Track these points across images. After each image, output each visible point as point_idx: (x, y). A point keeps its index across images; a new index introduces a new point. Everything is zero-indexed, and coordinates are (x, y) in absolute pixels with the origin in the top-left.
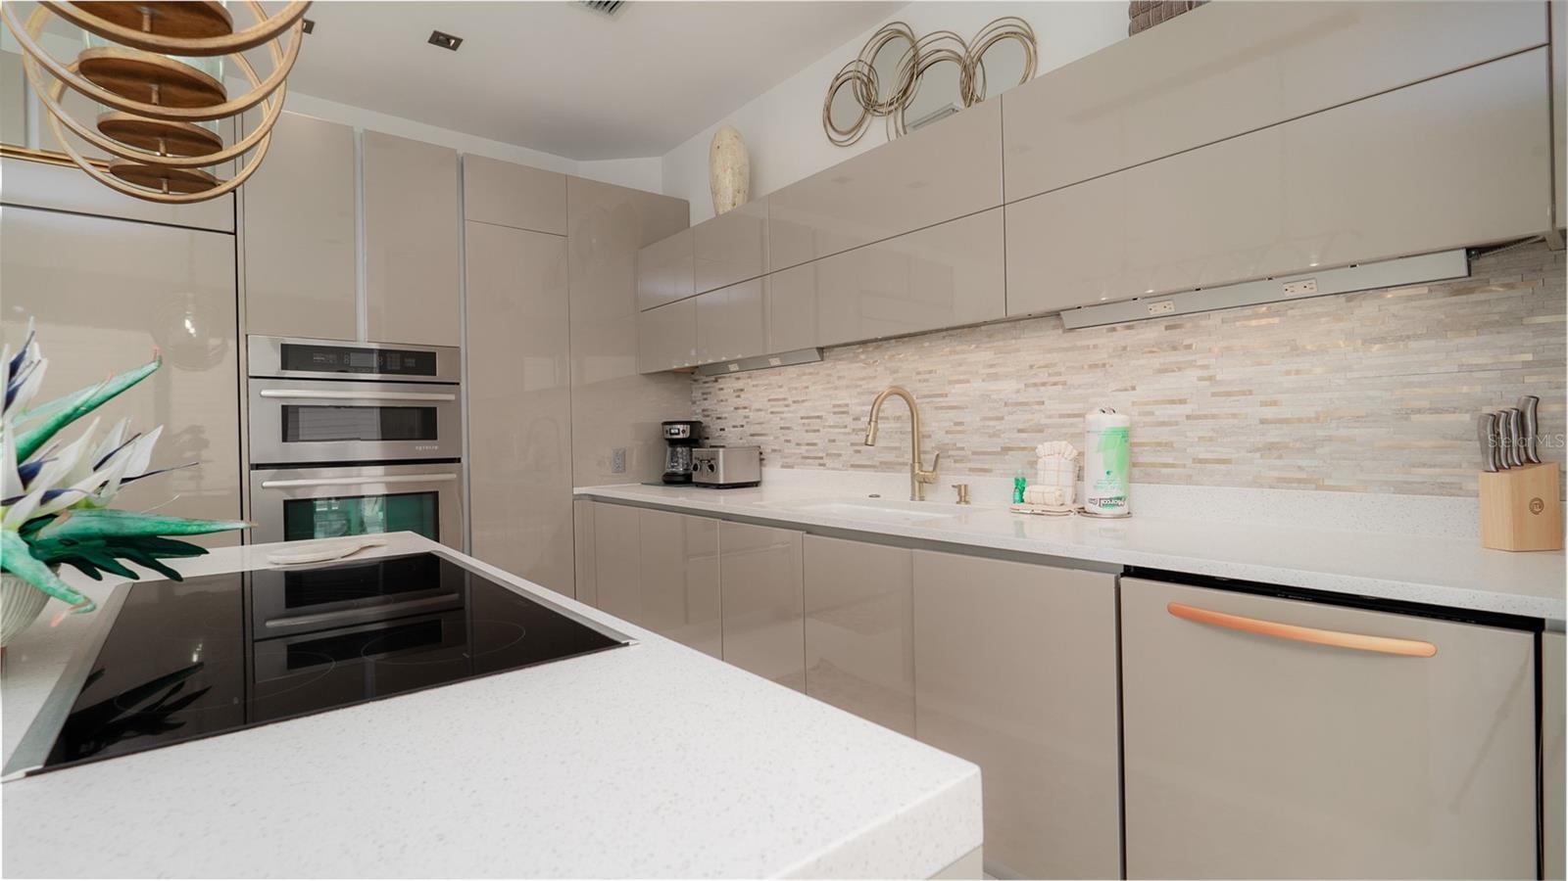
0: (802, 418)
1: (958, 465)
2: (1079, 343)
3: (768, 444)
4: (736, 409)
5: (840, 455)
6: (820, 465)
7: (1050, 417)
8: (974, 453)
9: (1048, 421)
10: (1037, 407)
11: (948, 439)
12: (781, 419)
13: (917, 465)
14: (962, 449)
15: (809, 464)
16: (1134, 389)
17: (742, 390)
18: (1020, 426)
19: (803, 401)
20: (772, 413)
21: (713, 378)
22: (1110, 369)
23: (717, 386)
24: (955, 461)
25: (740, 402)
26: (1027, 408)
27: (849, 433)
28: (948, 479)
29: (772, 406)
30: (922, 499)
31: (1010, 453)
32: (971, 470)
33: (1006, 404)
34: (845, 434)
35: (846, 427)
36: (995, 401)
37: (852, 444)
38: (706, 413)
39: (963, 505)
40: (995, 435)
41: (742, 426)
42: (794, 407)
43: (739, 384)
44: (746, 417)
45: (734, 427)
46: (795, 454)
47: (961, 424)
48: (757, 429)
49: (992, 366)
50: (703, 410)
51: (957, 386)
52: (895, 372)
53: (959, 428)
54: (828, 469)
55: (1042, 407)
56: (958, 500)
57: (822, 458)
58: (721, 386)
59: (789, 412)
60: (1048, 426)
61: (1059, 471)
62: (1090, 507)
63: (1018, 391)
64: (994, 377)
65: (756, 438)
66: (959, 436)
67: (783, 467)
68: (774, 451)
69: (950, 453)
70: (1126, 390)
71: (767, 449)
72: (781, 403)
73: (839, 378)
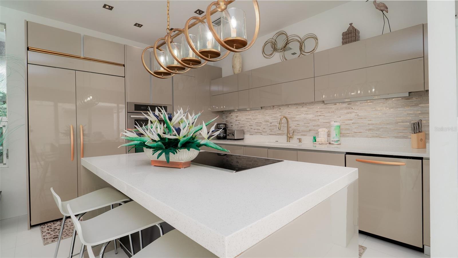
0: (256, 123)
1: (298, 134)
2: (327, 107)
3: (246, 129)
4: (236, 121)
5: (266, 132)
6: (261, 134)
7: (321, 123)
8: (302, 131)
9: (320, 124)
10: (318, 121)
11: (295, 128)
12: (249, 123)
13: (288, 134)
14: (299, 130)
15: (258, 134)
16: (340, 117)
17: (238, 116)
18: (314, 125)
19: (256, 119)
20: (247, 122)
21: (229, 113)
22: (335, 113)
23: (230, 115)
24: (297, 133)
25: (237, 119)
26: (315, 121)
27: (269, 127)
28: (296, 137)
29: (247, 120)
30: (289, 142)
31: (311, 131)
32: (301, 135)
33: (310, 120)
34: (268, 127)
35: (268, 125)
36: (307, 119)
37: (270, 129)
38: (227, 122)
39: (300, 143)
40: (308, 127)
41: (238, 125)
42: (253, 120)
43: (237, 115)
44: (239, 123)
45: (235, 125)
46: (253, 132)
47: (299, 124)
48: (243, 126)
49: (306, 111)
50: (226, 121)
51: (298, 116)
52: (282, 112)
53: (298, 125)
54: (263, 135)
55: (319, 121)
56: (299, 141)
57: (261, 133)
58: (232, 115)
59: (252, 121)
60: (320, 125)
61: (324, 135)
62: (332, 142)
63: (313, 117)
64: (308, 114)
65: (242, 128)
66: (298, 127)
67: (250, 135)
68: (247, 131)
69: (296, 131)
70: (338, 117)
71: (245, 131)
72: (250, 119)
73: (266, 113)
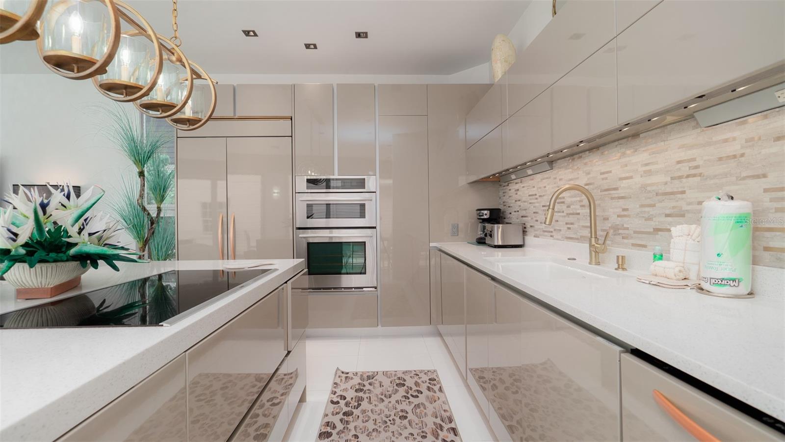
0: (543, 206)
1: (626, 241)
2: (714, 139)
3: (529, 222)
4: (516, 201)
5: (560, 230)
6: (551, 236)
7: (689, 204)
8: (635, 232)
9: (689, 208)
10: (679, 196)
11: (618, 221)
12: (534, 207)
13: (593, 240)
14: (627, 229)
15: (546, 236)
16: (765, 176)
17: (518, 190)
18: (668, 212)
19: (544, 195)
20: (530, 203)
21: (507, 184)
22: (743, 159)
23: (509, 188)
24: (623, 238)
25: (517, 197)
26: (672, 196)
27: (565, 216)
28: (616, 250)
29: (530, 199)
30: (598, 263)
31: (660, 233)
32: (633, 245)
33: (657, 194)
34: (563, 216)
35: (563, 212)
36: (650, 192)
37: (567, 224)
38: (505, 204)
39: (620, 271)
40: (649, 219)
41: (518, 211)
42: (540, 199)
43: (517, 187)
44: (520, 206)
45: (515, 212)
46: (540, 229)
47: (626, 210)
48: (523, 213)
49: (647, 165)
50: (503, 202)
51: (624, 181)
52: (589, 173)
53: (625, 213)
54: (555, 239)
55: (684, 196)
56: (617, 267)
57: (552, 232)
58: (510, 188)
59: (538, 203)
60: (688, 211)
61: (685, 250)
62: (706, 286)
63: (666, 183)
64: (649, 173)
65: (524, 218)
66: (626, 219)
67: (535, 236)
68: (531, 226)
69: (621, 231)
71: (528, 225)
72: (534, 197)
73: (560, 180)
